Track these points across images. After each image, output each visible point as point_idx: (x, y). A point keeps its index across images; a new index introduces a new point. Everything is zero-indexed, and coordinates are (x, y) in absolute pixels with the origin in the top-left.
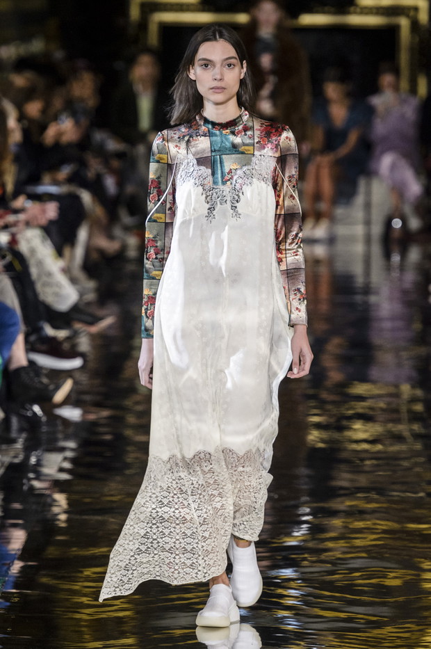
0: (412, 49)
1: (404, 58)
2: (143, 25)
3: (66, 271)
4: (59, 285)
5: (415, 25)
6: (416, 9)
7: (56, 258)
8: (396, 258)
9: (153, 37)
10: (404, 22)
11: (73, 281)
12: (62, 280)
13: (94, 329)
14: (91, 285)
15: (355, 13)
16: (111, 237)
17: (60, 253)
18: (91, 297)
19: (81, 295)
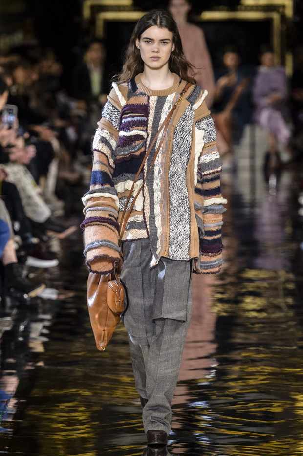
0: (282, 35)
1: (276, 41)
2: (93, 21)
3: (42, 195)
4: (36, 205)
5: (283, 17)
6: (284, 7)
7: (35, 186)
8: (273, 181)
9: (100, 30)
10: (276, 16)
11: (47, 201)
12: (39, 201)
13: (62, 235)
14: (59, 204)
15: (241, 10)
16: (72, 171)
17: (37, 182)
18: (60, 212)
19: (53, 211)
